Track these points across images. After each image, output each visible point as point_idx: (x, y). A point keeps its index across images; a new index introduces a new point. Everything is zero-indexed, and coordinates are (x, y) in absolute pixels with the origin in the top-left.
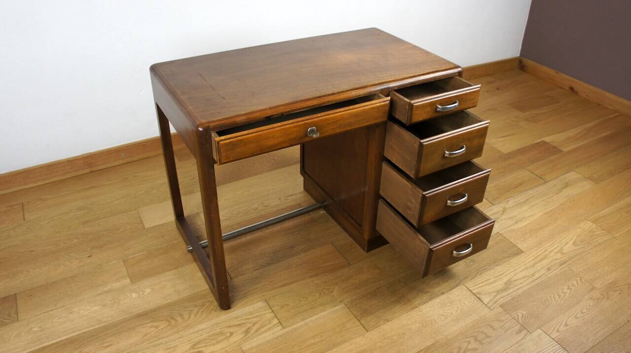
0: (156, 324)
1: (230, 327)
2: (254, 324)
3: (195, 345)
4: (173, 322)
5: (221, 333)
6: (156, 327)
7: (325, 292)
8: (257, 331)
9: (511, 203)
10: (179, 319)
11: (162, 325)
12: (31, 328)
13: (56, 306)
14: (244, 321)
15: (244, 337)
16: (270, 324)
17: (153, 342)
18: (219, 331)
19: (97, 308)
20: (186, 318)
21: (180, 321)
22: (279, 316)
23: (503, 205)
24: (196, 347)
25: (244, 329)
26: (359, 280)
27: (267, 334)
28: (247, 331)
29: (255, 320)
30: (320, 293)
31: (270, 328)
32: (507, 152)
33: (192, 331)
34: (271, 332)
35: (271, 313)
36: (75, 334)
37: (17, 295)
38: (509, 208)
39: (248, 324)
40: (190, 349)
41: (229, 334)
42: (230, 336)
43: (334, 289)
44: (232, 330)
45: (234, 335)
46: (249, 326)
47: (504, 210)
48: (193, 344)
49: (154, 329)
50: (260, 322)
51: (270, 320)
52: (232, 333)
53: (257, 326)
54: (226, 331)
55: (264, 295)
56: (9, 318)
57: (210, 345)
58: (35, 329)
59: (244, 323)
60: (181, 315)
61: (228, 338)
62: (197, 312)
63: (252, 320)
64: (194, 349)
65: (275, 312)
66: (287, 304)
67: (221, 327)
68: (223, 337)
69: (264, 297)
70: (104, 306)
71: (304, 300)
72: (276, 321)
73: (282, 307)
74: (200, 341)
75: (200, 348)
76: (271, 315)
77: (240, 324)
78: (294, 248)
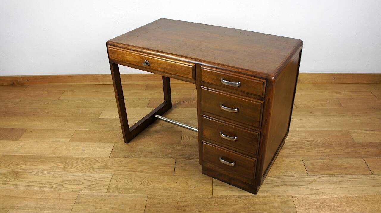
0: (59, 164)
2: (96, 184)
4: (67, 166)
5: (79, 181)
6: (58, 166)
7: (144, 184)
8: (94, 188)
9: (324, 179)
10: (70, 166)
11: (61, 166)
12: (19, 145)
13: (35, 139)
14: (94, 180)
15: (86, 187)
17: (51, 171)
18: (79, 179)
19: (47, 147)
22: (111, 185)
23: (315, 178)
25: (90, 184)
26: (169, 186)
27: (97, 192)
28: (90, 186)
29: (99, 182)
30: (142, 183)
31: (101, 189)
32: (358, 142)
33: (69, 174)
34: (100, 191)
35: (109, 182)
36: (30, 155)
37: (27, 130)
38: (319, 181)
40: (60, 182)
41: (81, 183)
42: (81, 184)
43: (151, 184)
44: (84, 181)
45: (83, 185)
46: (92, 184)
47: (314, 181)
48: (63, 180)
49: (57, 166)
50: (99, 184)
51: (105, 186)
52: (83, 183)
53: (96, 185)
54: (82, 181)
55: (115, 172)
56: (17, 138)
57: (69, 184)
58: (20, 146)
59: (92, 181)
60: (72, 165)
61: (79, 184)
62: (80, 166)
63: (97, 181)
64: (62, 182)
65: (111, 182)
66: (120, 181)
67: (81, 178)
68: (78, 183)
69: (114, 173)
70: (50, 147)
71: (130, 183)
72: (107, 187)
73: (117, 182)
74: (67, 180)
75: (64, 183)
76: (107, 183)
77: (91, 181)
78: (154, 154)
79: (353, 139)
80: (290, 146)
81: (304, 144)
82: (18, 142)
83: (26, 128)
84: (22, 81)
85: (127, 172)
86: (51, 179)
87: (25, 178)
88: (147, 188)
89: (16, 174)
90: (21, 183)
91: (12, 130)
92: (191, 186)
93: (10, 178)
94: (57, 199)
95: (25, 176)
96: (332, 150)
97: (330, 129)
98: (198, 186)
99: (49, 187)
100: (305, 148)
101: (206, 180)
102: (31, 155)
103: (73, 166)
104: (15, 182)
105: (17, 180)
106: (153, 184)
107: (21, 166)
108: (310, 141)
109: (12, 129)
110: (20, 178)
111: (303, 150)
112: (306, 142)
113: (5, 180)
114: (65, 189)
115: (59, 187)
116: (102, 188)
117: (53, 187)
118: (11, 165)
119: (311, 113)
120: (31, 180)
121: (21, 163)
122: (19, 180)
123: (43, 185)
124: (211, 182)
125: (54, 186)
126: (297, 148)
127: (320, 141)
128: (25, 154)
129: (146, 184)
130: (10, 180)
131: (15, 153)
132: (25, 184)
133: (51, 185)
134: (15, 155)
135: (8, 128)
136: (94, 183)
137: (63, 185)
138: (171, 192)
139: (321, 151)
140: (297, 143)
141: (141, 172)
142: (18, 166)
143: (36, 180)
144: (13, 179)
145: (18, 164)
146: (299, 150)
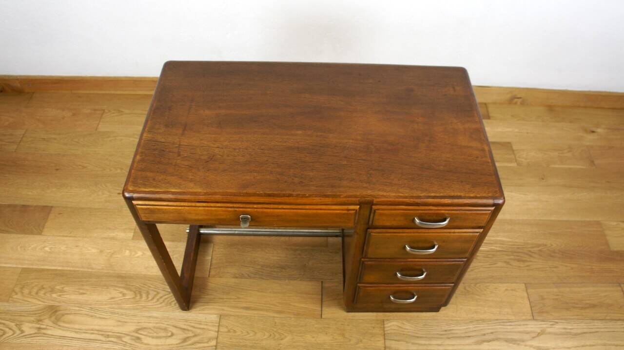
0: (125, 291)
1: (176, 327)
2: (195, 336)
3: (139, 329)
4: (138, 297)
5: (165, 329)
6: (124, 295)
7: (275, 336)
8: (193, 344)
9: (559, 327)
10: (144, 296)
11: (130, 295)
12: (44, 247)
13: (71, 233)
14: (190, 328)
15: (179, 344)
16: (207, 342)
17: (113, 308)
18: (165, 326)
19: (94, 251)
20: (150, 299)
21: (144, 299)
22: (220, 338)
23: (544, 326)
24: (140, 332)
25: (186, 336)
26: (316, 340)
28: (185, 340)
29: (199, 331)
30: (271, 335)
31: (204, 347)
32: (615, 249)
33: (147, 314)
35: (216, 331)
36: (69, 269)
37: (53, 209)
38: (550, 333)
39: (191, 333)
40: (134, 332)
41: (170, 334)
42: (170, 336)
43: (286, 337)
44: (175, 331)
45: (174, 337)
46: (189, 335)
47: (542, 333)
48: (139, 327)
49: (121, 295)
50: (201, 336)
51: (210, 339)
52: (172, 335)
53: (196, 339)
54: (170, 329)
55: (223, 310)
56: (37, 228)
57: (150, 337)
58: (47, 249)
59: (188, 330)
60: (148, 294)
61: (167, 337)
62: (161, 297)
63: (196, 330)
64: (137, 332)
65: (220, 333)
66: (234, 331)
67: (168, 323)
68: (164, 334)
69: (221, 311)
70: (101, 252)
71: (251, 334)
72: (213, 343)
73: (229, 331)
74: (145, 328)
75: (141, 334)
76: (214, 334)
77: (184, 329)
78: (283, 270)
79: (607, 244)
80: (507, 255)
81: (530, 251)
82: (43, 238)
83: (50, 205)
84: (19, 85)
85: (244, 311)
86: (118, 326)
87: (71, 322)
88: (281, 344)
89: (54, 312)
90: (68, 334)
91: (25, 208)
92: (350, 340)
93: (47, 322)
95: (71, 317)
96: (574, 266)
97: (572, 218)
98: (361, 341)
99: (116, 343)
100: (531, 261)
101: (374, 328)
102: (71, 269)
103: (150, 297)
104: (58, 332)
105: (59, 326)
106: (289, 338)
107: (60, 296)
108: (539, 245)
109: (24, 206)
110: (64, 322)
111: (528, 266)
112: (533, 247)
113: (38, 326)
114: (144, 346)
115: (133, 342)
116: (206, 345)
117: (123, 341)
118: (41, 293)
119: (543, 179)
120: (83, 327)
121: (57, 287)
122: (63, 327)
123: (105, 337)
124: (383, 332)
125: (124, 339)
126: (519, 261)
127: (555, 245)
128: (60, 268)
129: (277, 336)
130: (48, 327)
131: (43, 265)
132: (73, 335)
133: (119, 337)
134: (43, 270)
135: (17, 203)
136: (191, 334)
137: (138, 338)
139: (556, 267)
140: (518, 250)
141: (267, 311)
142: (54, 295)
143: (92, 327)
144: (51, 324)
145: (52, 291)
146: (522, 264)
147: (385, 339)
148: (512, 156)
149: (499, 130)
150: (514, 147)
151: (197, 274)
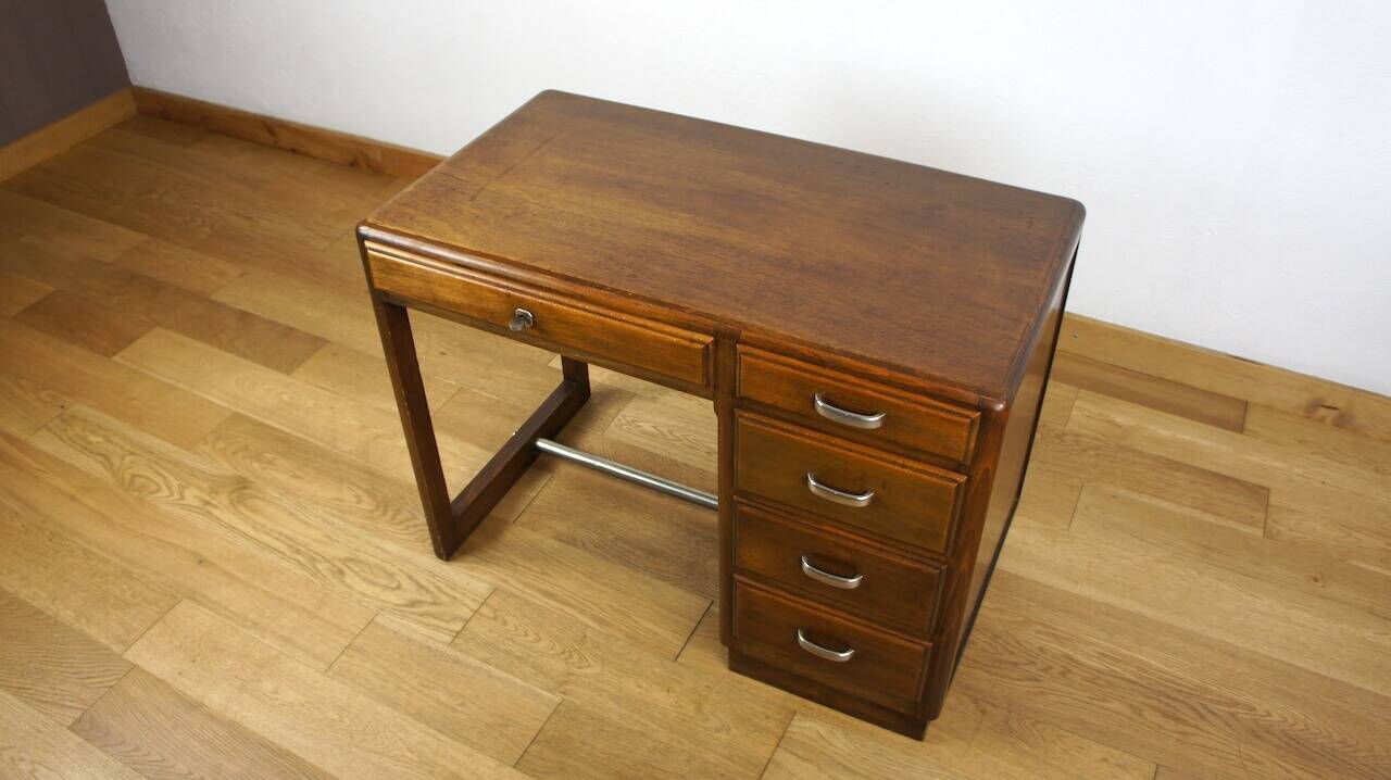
0: (364, 497)
1: (410, 577)
2: (434, 603)
3: (351, 560)
4: (379, 512)
5: (391, 576)
6: (359, 501)
7: (571, 657)
8: (421, 615)
10: (390, 513)
11: (367, 504)
12: (284, 393)
13: (334, 386)
14: (432, 588)
15: (399, 605)
16: (447, 622)
17: (330, 514)
18: (395, 570)
19: (354, 423)
20: (396, 521)
21: (387, 518)
22: (473, 624)
24: (349, 564)
25: (419, 597)
26: (640, 694)
27: (424, 631)
28: (413, 604)
29: (444, 598)
30: (563, 652)
31: (439, 627)
33: (376, 542)
34: (432, 633)
35: (472, 610)
36: (299, 435)
37: (329, 345)
39: (429, 596)
40: (339, 559)
41: (394, 585)
42: (392, 589)
43: (589, 666)
44: (405, 583)
45: (398, 592)
46: (425, 599)
48: (352, 557)
49: (354, 500)
50: (442, 608)
51: (455, 619)
52: (399, 587)
53: (432, 609)
54: (399, 578)
55: (505, 581)
56: (287, 364)
57: (360, 577)
58: (286, 398)
59: (428, 591)
60: (398, 511)
61: (386, 587)
62: (416, 526)
63: (440, 594)
64: (344, 563)
65: (477, 614)
66: (504, 621)
67: (402, 568)
68: (384, 582)
69: (501, 584)
70: (363, 428)
71: (530, 639)
72: (457, 626)
73: (495, 618)
74: (360, 561)
75: (349, 568)
76: (466, 613)
77: (422, 587)
78: (651, 557)
80: (1142, 694)
81: (1205, 707)
82: (289, 380)
83: (328, 338)
84: (379, 158)
85: (539, 596)
86: (322, 542)
87: (256, 511)
88: (573, 674)
89: (241, 489)
90: (241, 526)
91: (289, 332)
92: (707, 719)
93: (223, 499)
94: (309, 613)
95: (260, 504)
96: (1306, 776)
97: (1357, 682)
98: (728, 730)
99: (304, 567)
100: (1196, 727)
101: (768, 717)
102: (304, 437)
103: (399, 518)
104: (229, 517)
105: (238, 511)
106: (595, 669)
107: (263, 468)
108: (1236, 704)
109: (291, 329)
110: (246, 507)
111: (1183, 733)
112: (1219, 703)
113: (208, 498)
114: (344, 588)
115: (330, 576)
116: (442, 624)
117: (315, 568)
118: (241, 455)
119: (1316, 580)
120: (270, 525)
121: (267, 455)
122: (240, 513)
123: (293, 551)
124: (781, 731)
125: (319, 566)
126: (1165, 715)
127: (1276, 718)
128: (287, 430)
129: (576, 657)
130: (220, 506)
131: (265, 417)
132: (249, 530)
133: (314, 559)
134: (262, 424)
135: (281, 321)
136: (428, 598)
137: (341, 572)
138: (636, 716)
139: (1257, 762)
140: (1174, 695)
141: (582, 612)
142: (256, 465)
143: (280, 529)
144: (227, 502)
145: (257, 458)
146: (1170, 725)
147: (777, 746)
148: (1260, 516)
149: (1255, 458)
150: (1273, 500)
151: (497, 512)
